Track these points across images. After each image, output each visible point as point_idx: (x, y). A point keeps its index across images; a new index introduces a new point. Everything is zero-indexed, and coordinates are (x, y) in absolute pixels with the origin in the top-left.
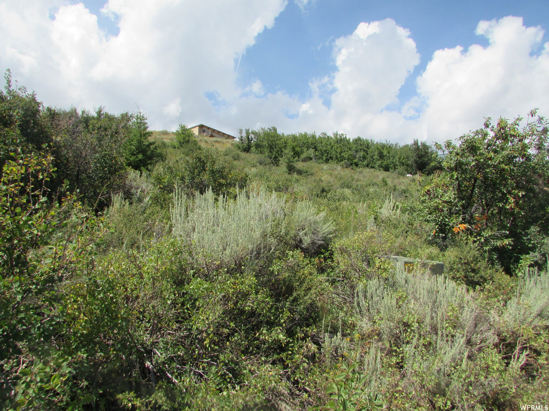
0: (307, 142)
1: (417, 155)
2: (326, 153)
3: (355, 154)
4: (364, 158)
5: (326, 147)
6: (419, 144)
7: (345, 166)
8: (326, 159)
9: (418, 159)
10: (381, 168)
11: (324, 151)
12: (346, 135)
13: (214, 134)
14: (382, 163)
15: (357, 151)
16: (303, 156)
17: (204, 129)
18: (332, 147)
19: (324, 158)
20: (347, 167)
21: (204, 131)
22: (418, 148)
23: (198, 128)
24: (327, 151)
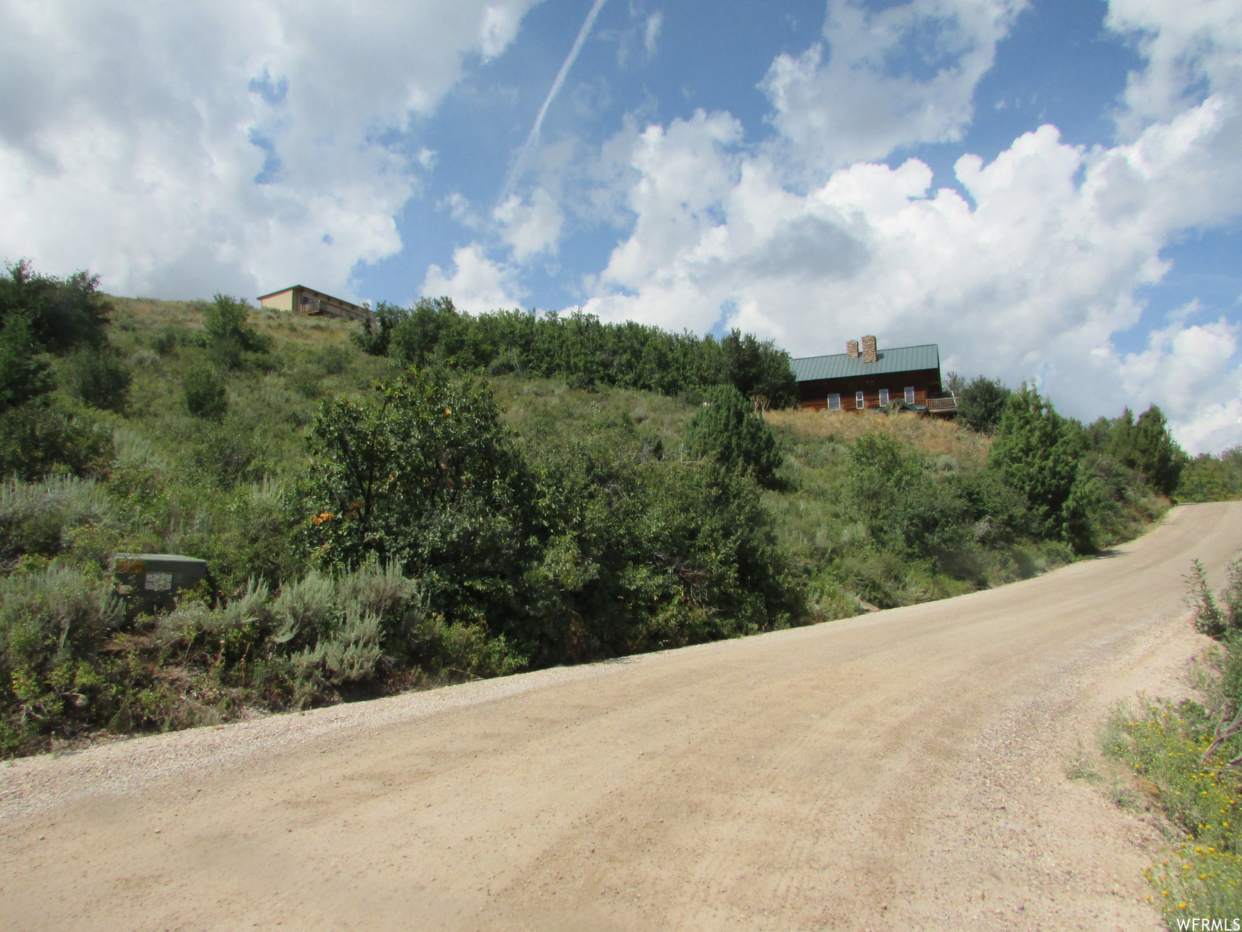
0: (512, 333)
1: (737, 361)
2: (548, 356)
3: (611, 358)
4: (630, 366)
5: (550, 342)
6: (741, 339)
7: (577, 385)
8: (547, 369)
9: (736, 371)
10: (660, 389)
11: (546, 352)
12: (597, 317)
13: (330, 309)
14: (663, 378)
15: (615, 353)
16: (495, 363)
17: (305, 295)
18: (564, 342)
19: (544, 366)
20: (581, 387)
21: (305, 301)
22: (738, 347)
23: (291, 293)
24: (550, 351)
